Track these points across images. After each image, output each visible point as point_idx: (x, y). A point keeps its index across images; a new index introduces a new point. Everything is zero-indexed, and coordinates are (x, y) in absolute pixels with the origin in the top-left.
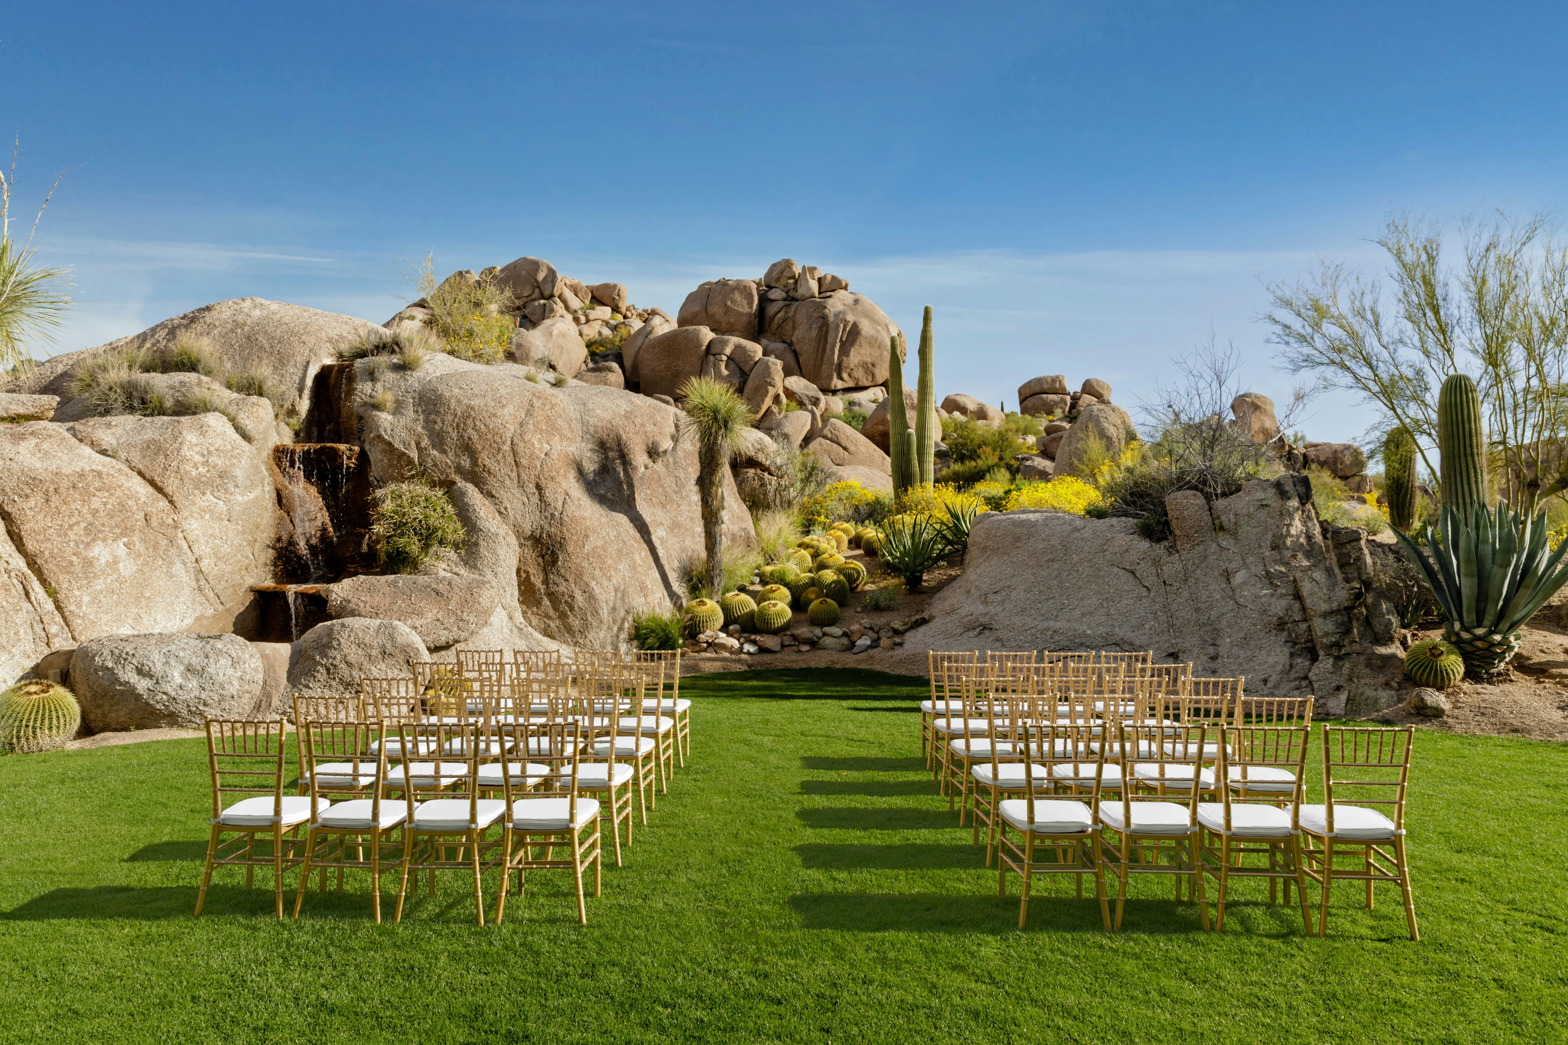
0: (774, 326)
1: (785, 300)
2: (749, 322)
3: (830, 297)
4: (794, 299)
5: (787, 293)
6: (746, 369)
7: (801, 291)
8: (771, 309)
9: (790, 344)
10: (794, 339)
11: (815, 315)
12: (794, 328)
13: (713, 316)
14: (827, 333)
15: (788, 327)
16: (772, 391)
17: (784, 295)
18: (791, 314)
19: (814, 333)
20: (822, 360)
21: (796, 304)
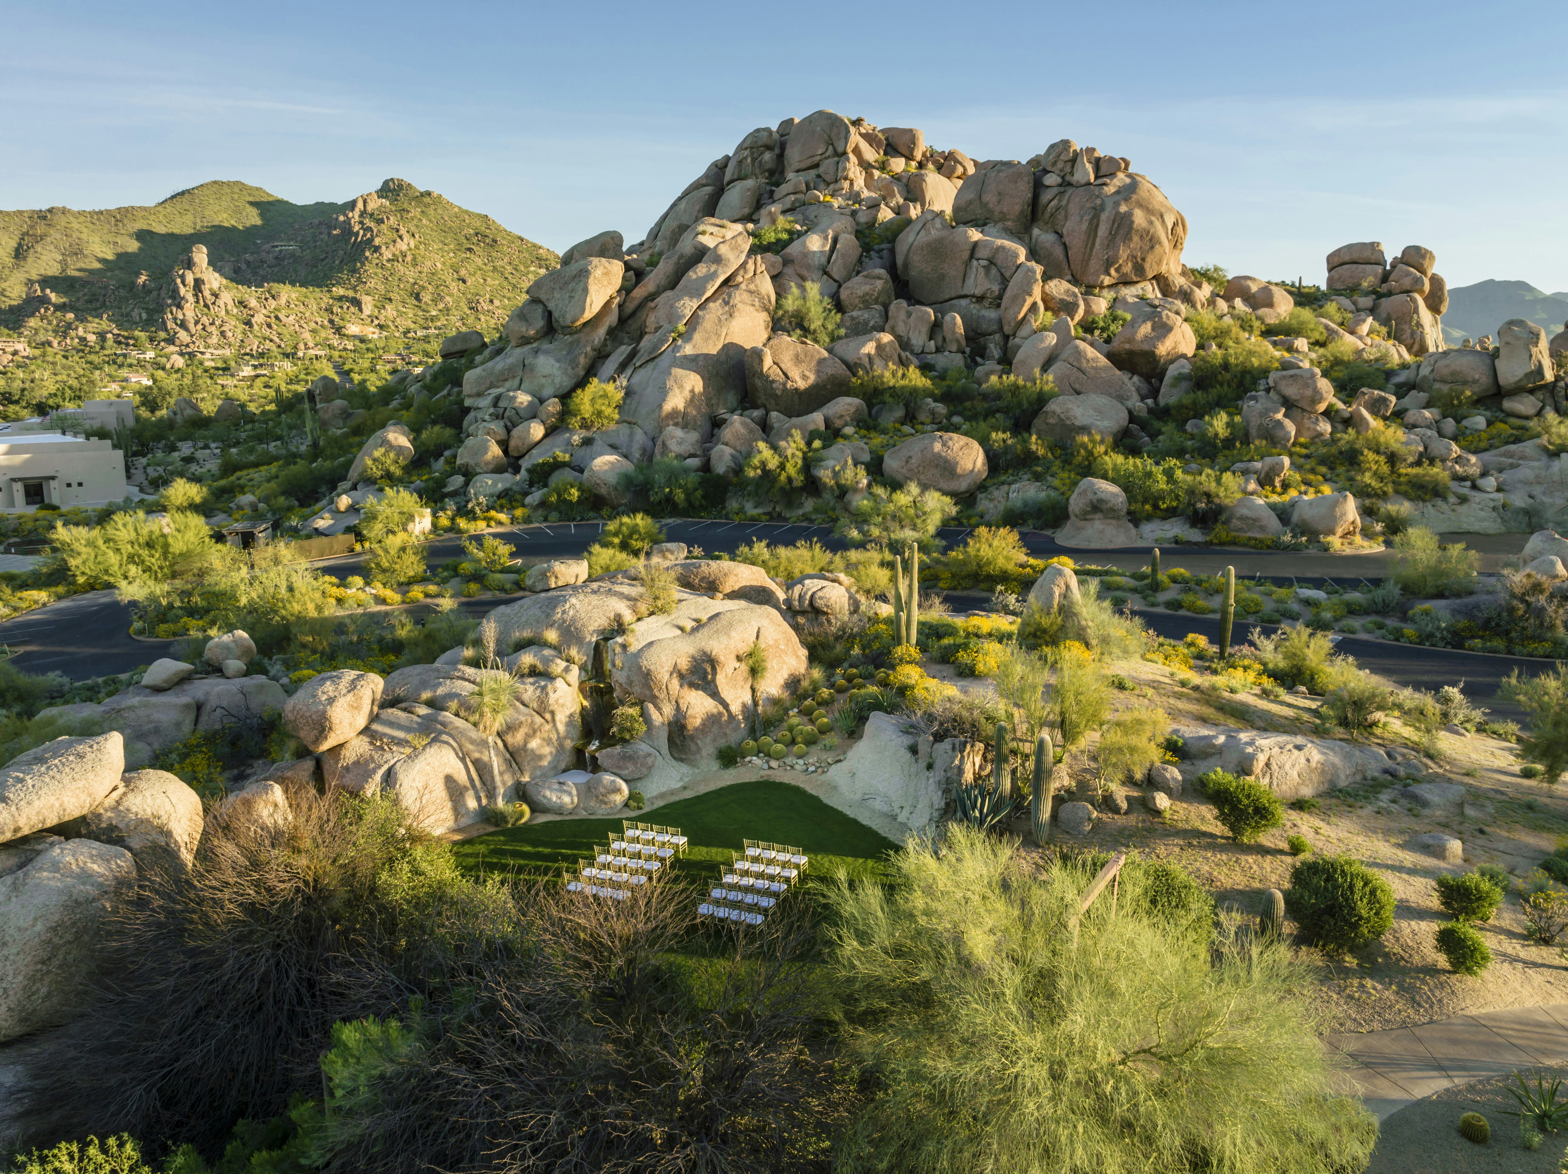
0: (1047, 215)
1: (1060, 185)
2: (1022, 212)
3: (1105, 184)
4: (1070, 184)
5: (1063, 178)
6: (1007, 275)
7: (1078, 177)
8: (1045, 197)
9: (1061, 236)
10: (1065, 232)
11: (1088, 205)
12: (1066, 218)
13: (986, 204)
14: (1097, 226)
15: (1061, 216)
16: (1029, 302)
17: (1059, 180)
18: (1064, 203)
19: (1084, 226)
20: (1090, 255)
21: (1070, 190)
